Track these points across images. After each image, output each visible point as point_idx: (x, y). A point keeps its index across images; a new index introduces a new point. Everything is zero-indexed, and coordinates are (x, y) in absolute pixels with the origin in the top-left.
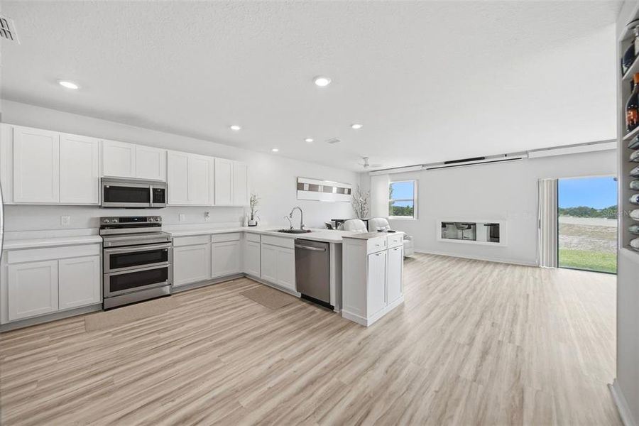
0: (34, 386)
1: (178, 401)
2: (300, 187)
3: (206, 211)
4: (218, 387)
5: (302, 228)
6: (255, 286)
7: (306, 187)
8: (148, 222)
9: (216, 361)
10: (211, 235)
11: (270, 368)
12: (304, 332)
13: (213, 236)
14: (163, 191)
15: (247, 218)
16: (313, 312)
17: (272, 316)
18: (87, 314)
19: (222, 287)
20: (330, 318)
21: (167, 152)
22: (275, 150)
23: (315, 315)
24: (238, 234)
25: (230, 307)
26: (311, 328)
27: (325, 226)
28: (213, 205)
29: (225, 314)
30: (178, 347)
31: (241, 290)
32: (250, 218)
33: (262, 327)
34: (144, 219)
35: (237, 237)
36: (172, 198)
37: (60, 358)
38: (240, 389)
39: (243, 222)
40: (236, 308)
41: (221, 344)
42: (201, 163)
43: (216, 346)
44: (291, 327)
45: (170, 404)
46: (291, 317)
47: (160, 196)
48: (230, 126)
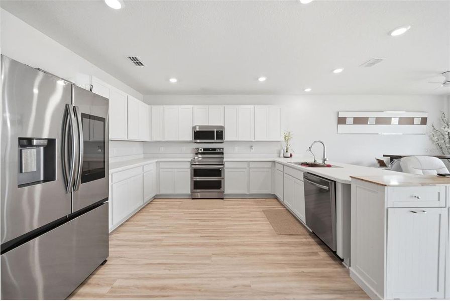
0: (144, 227)
1: (172, 272)
2: (342, 121)
3: (250, 144)
4: (195, 278)
5: (324, 162)
6: (280, 208)
7: (350, 121)
8: (216, 151)
9: (209, 257)
10: (249, 162)
11: (235, 287)
12: (289, 270)
13: (250, 163)
14: (222, 132)
15: (282, 150)
16: (316, 254)
17: (273, 240)
18: (185, 199)
19: (255, 201)
20: (332, 269)
21: (224, 107)
22: (308, 90)
23: (314, 258)
24: (271, 163)
25: (248, 219)
26: (301, 270)
27: (376, 162)
28: (254, 141)
29: (241, 223)
30: (200, 235)
31: (265, 207)
32: (286, 151)
33: (257, 245)
34: (214, 149)
35: (269, 165)
36: (227, 136)
37: (162, 217)
38: (203, 290)
39: (280, 153)
40: (251, 221)
41: (222, 245)
42: (246, 111)
43: (217, 245)
44: (280, 258)
45: (167, 272)
46: (288, 248)
47: (220, 135)
48: (257, 79)
